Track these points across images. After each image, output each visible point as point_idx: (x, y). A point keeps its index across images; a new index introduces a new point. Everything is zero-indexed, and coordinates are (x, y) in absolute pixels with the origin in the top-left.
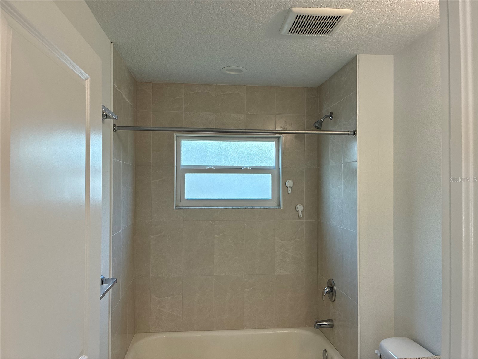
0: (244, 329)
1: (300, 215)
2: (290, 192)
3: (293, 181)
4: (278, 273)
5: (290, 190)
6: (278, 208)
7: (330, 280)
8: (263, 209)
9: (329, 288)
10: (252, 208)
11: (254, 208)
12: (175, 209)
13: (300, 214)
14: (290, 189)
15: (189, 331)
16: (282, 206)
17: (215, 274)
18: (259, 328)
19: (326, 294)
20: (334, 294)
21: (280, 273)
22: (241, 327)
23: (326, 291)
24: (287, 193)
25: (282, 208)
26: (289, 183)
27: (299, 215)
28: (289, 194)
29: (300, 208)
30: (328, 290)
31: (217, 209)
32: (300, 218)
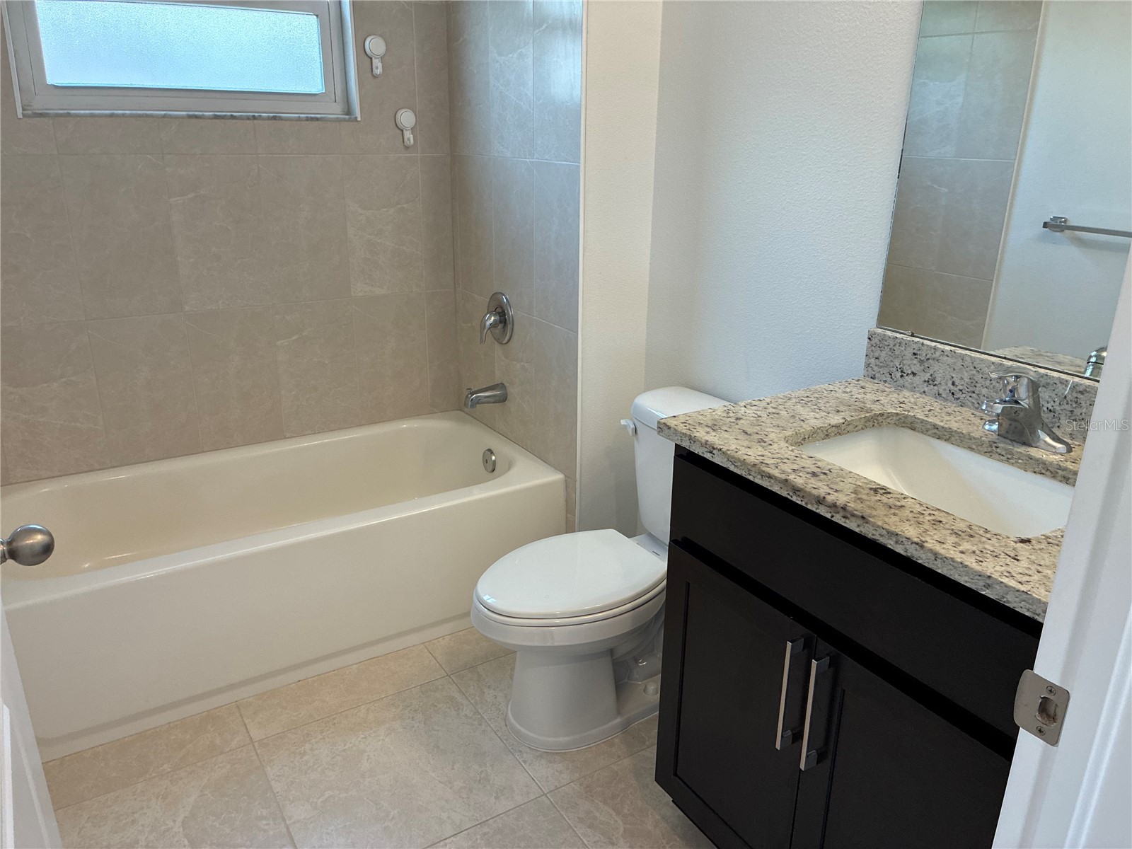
0: (285, 438)
1: (409, 139)
2: (379, 71)
3: (385, 42)
4: (360, 294)
5: (380, 65)
6: (349, 120)
7: (495, 297)
8: (307, 120)
9: (495, 315)
10: (274, 118)
11: (280, 117)
12: (24, 115)
13: (408, 135)
14: (377, 63)
15: (132, 464)
16: (358, 113)
17: (187, 308)
18: (323, 429)
19: (489, 329)
20: (509, 327)
21: (365, 292)
22: (276, 433)
23: (488, 323)
24: (370, 75)
25: (359, 119)
26: (375, 45)
27: (406, 140)
28: (375, 77)
29: (407, 118)
30: (493, 318)
31: (164, 116)
32: (407, 148)
